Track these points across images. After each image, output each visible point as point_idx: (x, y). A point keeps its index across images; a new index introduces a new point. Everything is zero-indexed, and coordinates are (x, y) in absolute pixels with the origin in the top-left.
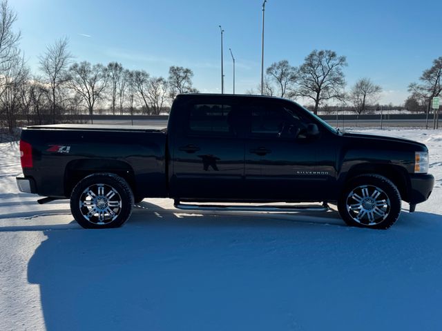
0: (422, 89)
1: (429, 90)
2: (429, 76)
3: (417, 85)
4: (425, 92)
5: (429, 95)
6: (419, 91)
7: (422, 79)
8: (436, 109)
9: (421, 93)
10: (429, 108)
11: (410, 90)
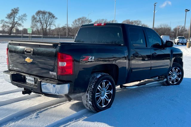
0: (7, 23)
1: (10, 24)
2: (10, 17)
3: (5, 21)
4: (8, 24)
5: (10, 26)
6: (6, 24)
7: (7, 18)
8: (30, 34)
9: (7, 25)
10: (11, 32)
11: (1, 23)
